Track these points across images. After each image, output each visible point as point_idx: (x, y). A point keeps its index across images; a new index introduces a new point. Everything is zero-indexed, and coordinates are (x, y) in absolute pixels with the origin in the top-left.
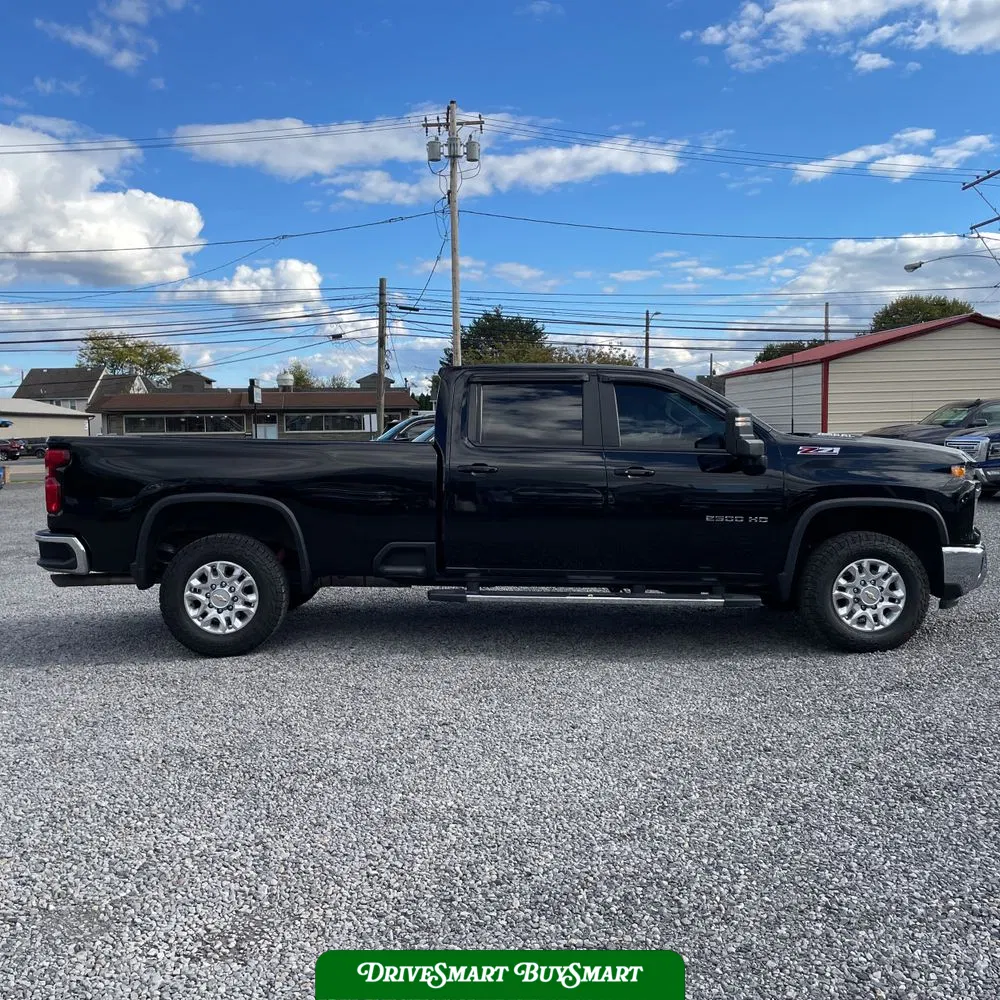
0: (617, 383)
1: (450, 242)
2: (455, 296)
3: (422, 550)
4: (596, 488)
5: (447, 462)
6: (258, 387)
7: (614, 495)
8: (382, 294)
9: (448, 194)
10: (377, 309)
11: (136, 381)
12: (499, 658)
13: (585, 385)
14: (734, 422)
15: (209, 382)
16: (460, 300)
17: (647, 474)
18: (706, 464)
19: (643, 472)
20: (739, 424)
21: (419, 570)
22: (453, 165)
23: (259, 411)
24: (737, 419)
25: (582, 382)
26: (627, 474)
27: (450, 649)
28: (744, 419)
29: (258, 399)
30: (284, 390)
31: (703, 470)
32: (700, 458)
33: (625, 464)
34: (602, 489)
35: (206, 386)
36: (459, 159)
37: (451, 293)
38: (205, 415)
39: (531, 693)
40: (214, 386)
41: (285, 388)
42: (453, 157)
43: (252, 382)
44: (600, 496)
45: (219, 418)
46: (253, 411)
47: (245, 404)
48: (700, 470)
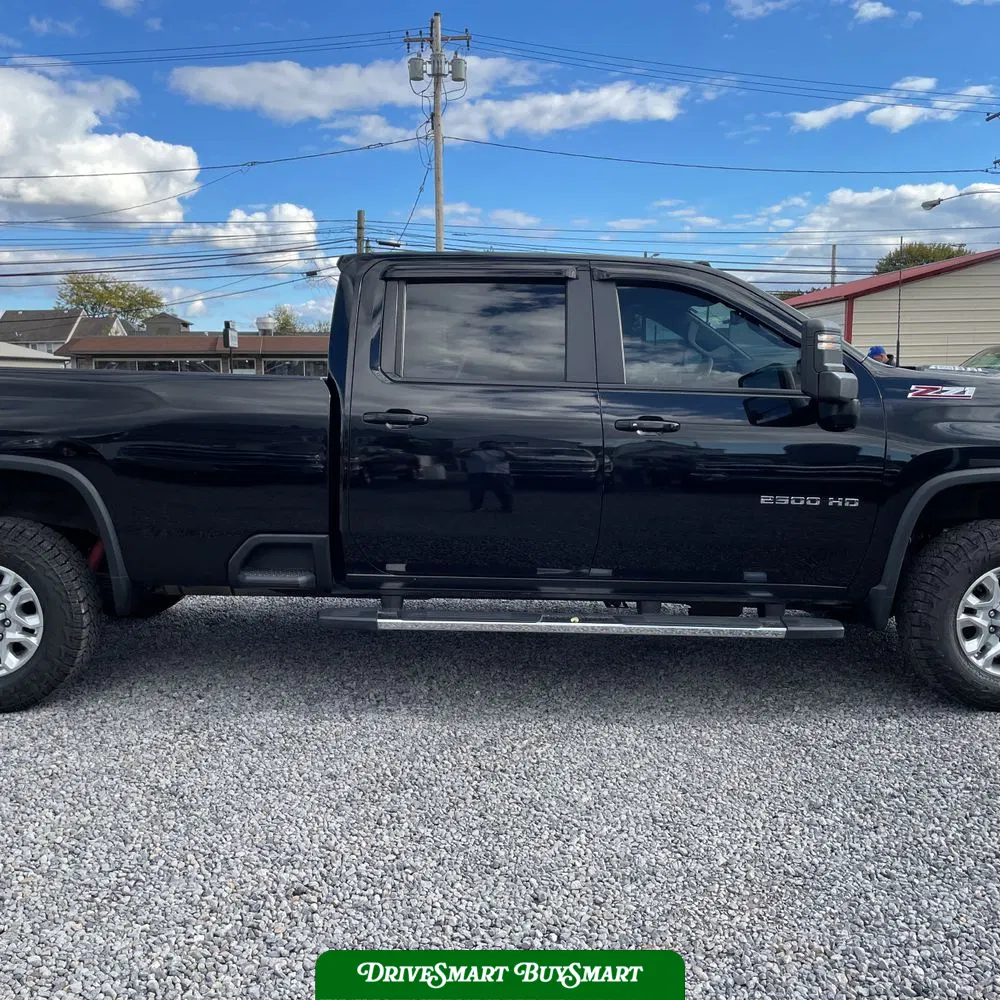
0: (620, 282)
1: (433, 171)
2: (438, 231)
3: (306, 547)
4: (587, 447)
5: (347, 404)
6: (233, 330)
7: (611, 458)
8: (360, 228)
9: (432, 118)
10: (355, 244)
11: (115, 325)
12: (430, 716)
13: (570, 284)
14: (816, 342)
15: (186, 325)
16: (444, 235)
17: (668, 429)
18: (757, 413)
19: (660, 424)
20: (822, 346)
21: (301, 579)
22: (437, 84)
23: (235, 356)
24: (820, 338)
25: (565, 280)
26: (635, 429)
27: (355, 699)
28: (831, 337)
29: (233, 343)
30: (264, 334)
31: (753, 422)
32: (747, 402)
33: (632, 413)
34: (595, 450)
35: (183, 329)
36: (443, 78)
37: (434, 228)
38: (179, 360)
39: (469, 800)
40: (192, 329)
41: (265, 332)
42: (437, 76)
43: (227, 324)
44: (593, 459)
45: (195, 362)
46: (229, 355)
47: (220, 348)
48: (747, 422)
